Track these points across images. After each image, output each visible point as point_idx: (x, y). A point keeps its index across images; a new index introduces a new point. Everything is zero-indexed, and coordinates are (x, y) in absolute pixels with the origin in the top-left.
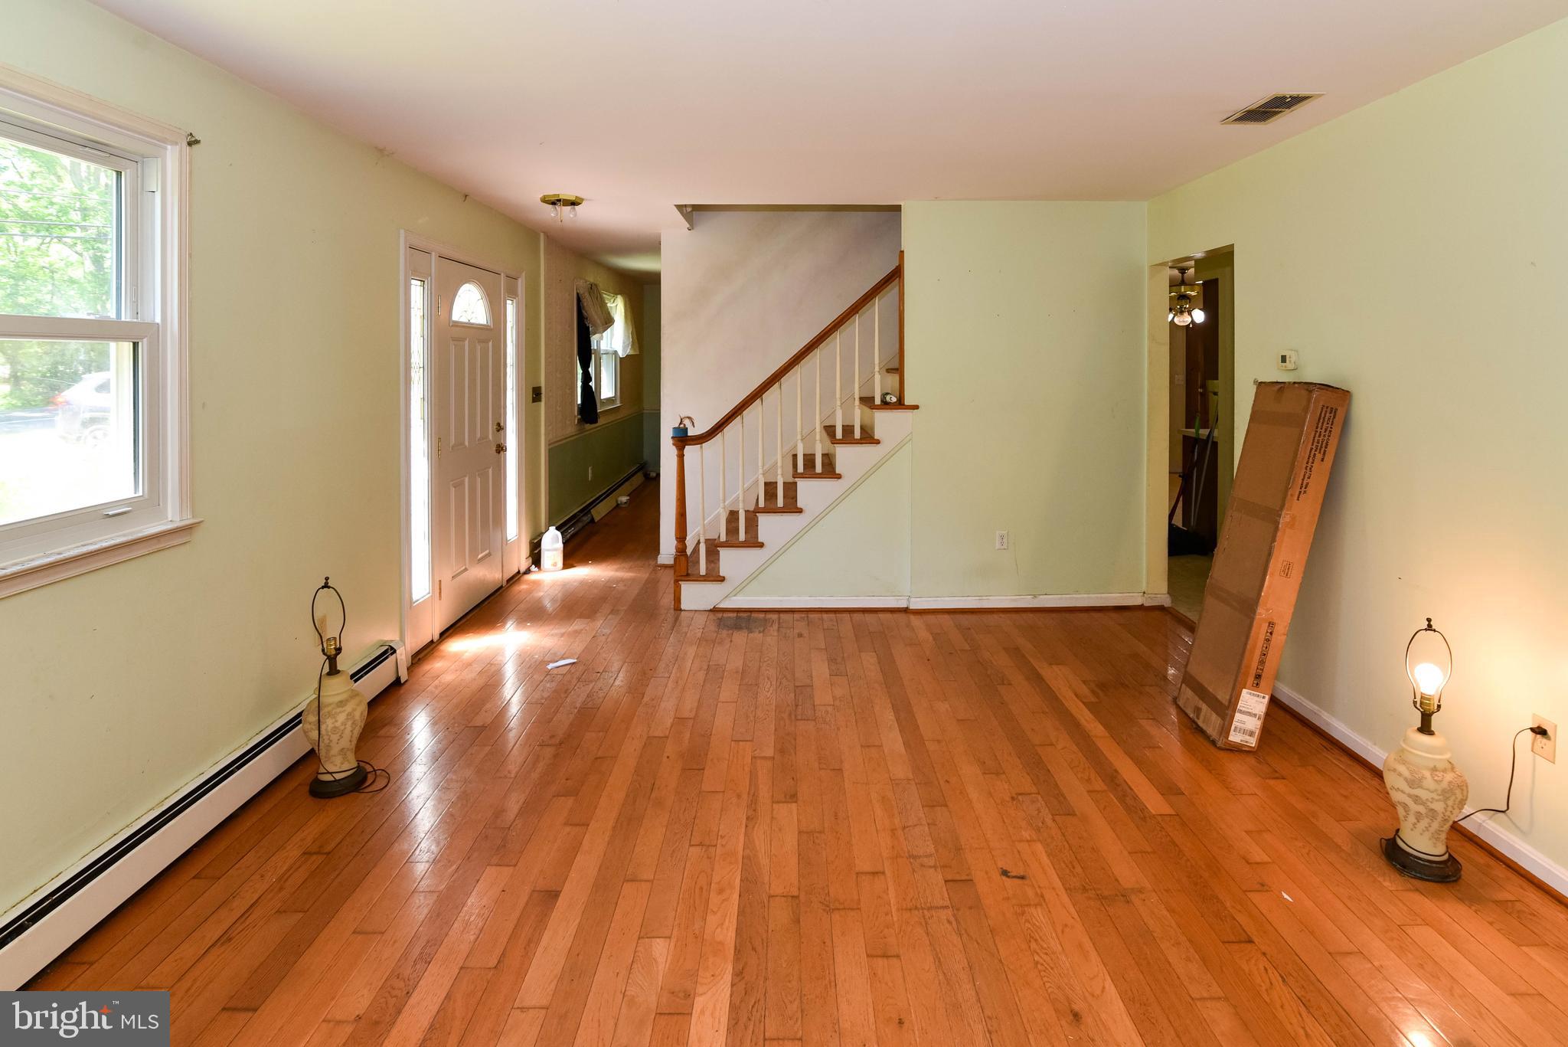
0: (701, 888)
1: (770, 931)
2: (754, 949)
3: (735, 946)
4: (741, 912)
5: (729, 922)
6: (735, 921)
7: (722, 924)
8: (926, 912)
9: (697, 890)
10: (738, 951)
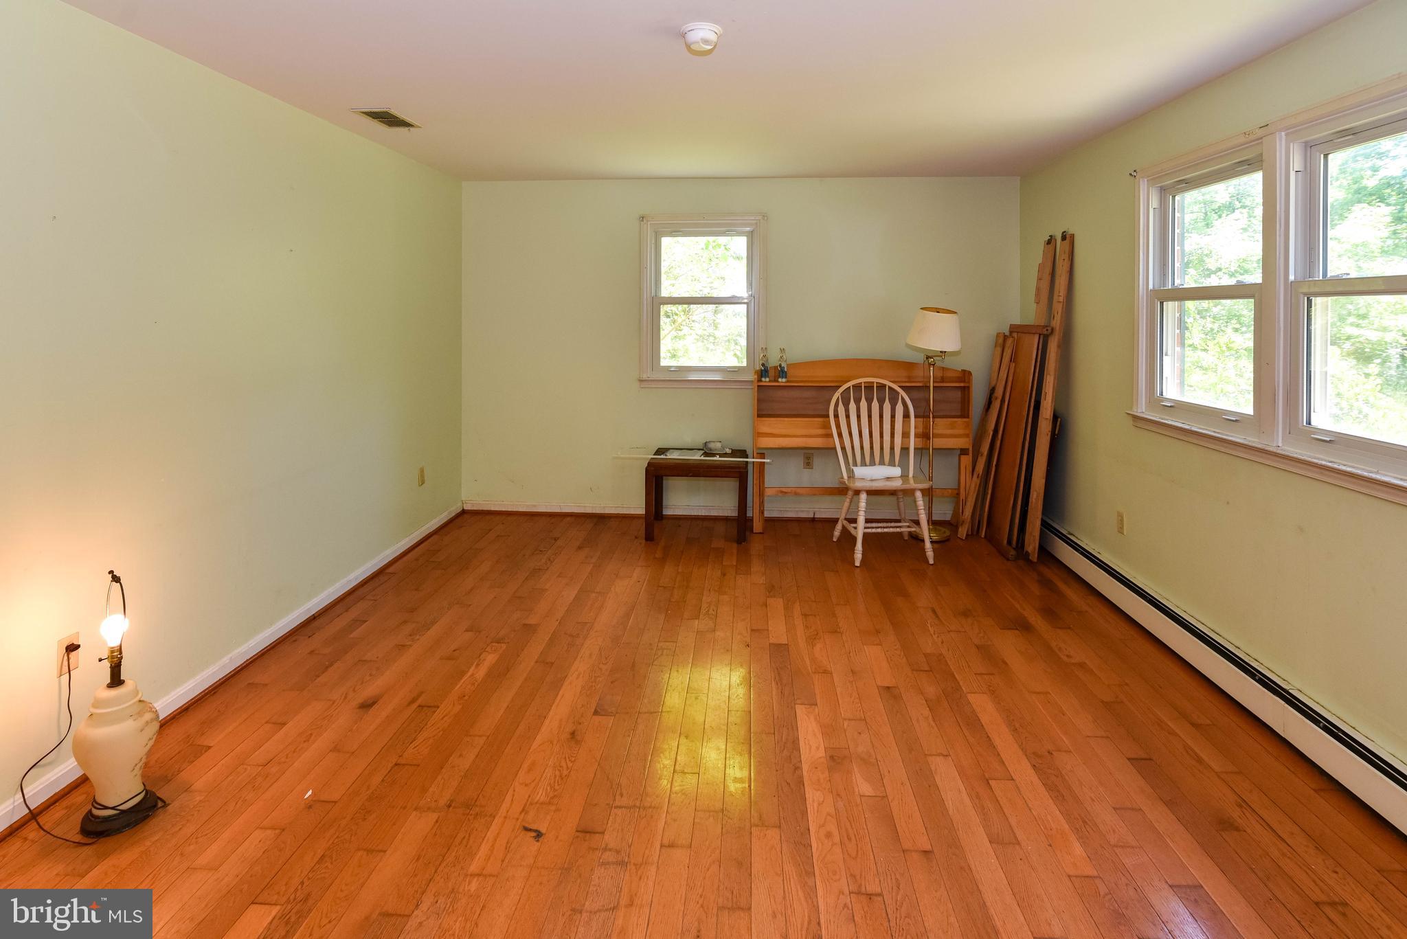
0: (849, 839)
1: (777, 796)
2: (788, 784)
3: (804, 785)
4: (804, 813)
5: (813, 806)
6: (808, 806)
7: (819, 804)
8: (638, 804)
9: (853, 838)
10: (801, 782)
